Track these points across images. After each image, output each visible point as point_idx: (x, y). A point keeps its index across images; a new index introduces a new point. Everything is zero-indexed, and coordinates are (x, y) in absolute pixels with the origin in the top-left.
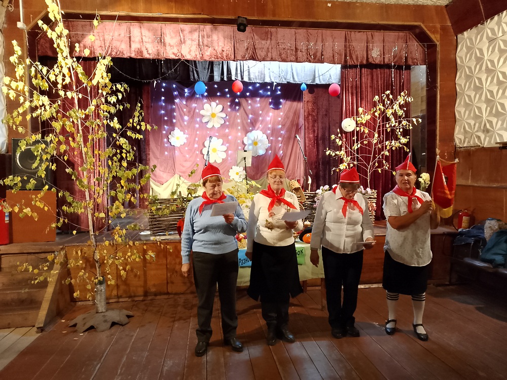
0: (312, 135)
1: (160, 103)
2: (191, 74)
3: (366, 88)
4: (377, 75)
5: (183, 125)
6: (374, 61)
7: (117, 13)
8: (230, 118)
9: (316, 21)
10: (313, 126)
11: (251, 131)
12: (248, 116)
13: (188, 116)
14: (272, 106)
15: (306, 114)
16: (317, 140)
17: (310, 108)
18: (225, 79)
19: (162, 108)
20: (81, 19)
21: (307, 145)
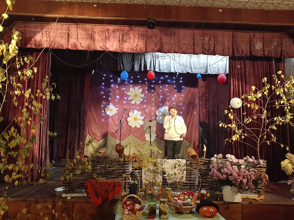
0: (205, 111)
1: (101, 87)
2: (119, 66)
3: (249, 75)
4: (258, 66)
5: (115, 102)
6: (256, 54)
7: (58, 16)
8: (147, 98)
9: (210, 22)
10: (206, 104)
11: (161, 107)
12: (159, 97)
13: (119, 96)
14: (176, 90)
15: (200, 95)
16: (209, 114)
17: (204, 91)
18: (142, 69)
19: (102, 90)
20: (33, 21)
21: (201, 117)
